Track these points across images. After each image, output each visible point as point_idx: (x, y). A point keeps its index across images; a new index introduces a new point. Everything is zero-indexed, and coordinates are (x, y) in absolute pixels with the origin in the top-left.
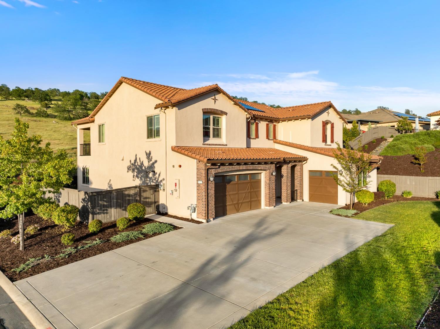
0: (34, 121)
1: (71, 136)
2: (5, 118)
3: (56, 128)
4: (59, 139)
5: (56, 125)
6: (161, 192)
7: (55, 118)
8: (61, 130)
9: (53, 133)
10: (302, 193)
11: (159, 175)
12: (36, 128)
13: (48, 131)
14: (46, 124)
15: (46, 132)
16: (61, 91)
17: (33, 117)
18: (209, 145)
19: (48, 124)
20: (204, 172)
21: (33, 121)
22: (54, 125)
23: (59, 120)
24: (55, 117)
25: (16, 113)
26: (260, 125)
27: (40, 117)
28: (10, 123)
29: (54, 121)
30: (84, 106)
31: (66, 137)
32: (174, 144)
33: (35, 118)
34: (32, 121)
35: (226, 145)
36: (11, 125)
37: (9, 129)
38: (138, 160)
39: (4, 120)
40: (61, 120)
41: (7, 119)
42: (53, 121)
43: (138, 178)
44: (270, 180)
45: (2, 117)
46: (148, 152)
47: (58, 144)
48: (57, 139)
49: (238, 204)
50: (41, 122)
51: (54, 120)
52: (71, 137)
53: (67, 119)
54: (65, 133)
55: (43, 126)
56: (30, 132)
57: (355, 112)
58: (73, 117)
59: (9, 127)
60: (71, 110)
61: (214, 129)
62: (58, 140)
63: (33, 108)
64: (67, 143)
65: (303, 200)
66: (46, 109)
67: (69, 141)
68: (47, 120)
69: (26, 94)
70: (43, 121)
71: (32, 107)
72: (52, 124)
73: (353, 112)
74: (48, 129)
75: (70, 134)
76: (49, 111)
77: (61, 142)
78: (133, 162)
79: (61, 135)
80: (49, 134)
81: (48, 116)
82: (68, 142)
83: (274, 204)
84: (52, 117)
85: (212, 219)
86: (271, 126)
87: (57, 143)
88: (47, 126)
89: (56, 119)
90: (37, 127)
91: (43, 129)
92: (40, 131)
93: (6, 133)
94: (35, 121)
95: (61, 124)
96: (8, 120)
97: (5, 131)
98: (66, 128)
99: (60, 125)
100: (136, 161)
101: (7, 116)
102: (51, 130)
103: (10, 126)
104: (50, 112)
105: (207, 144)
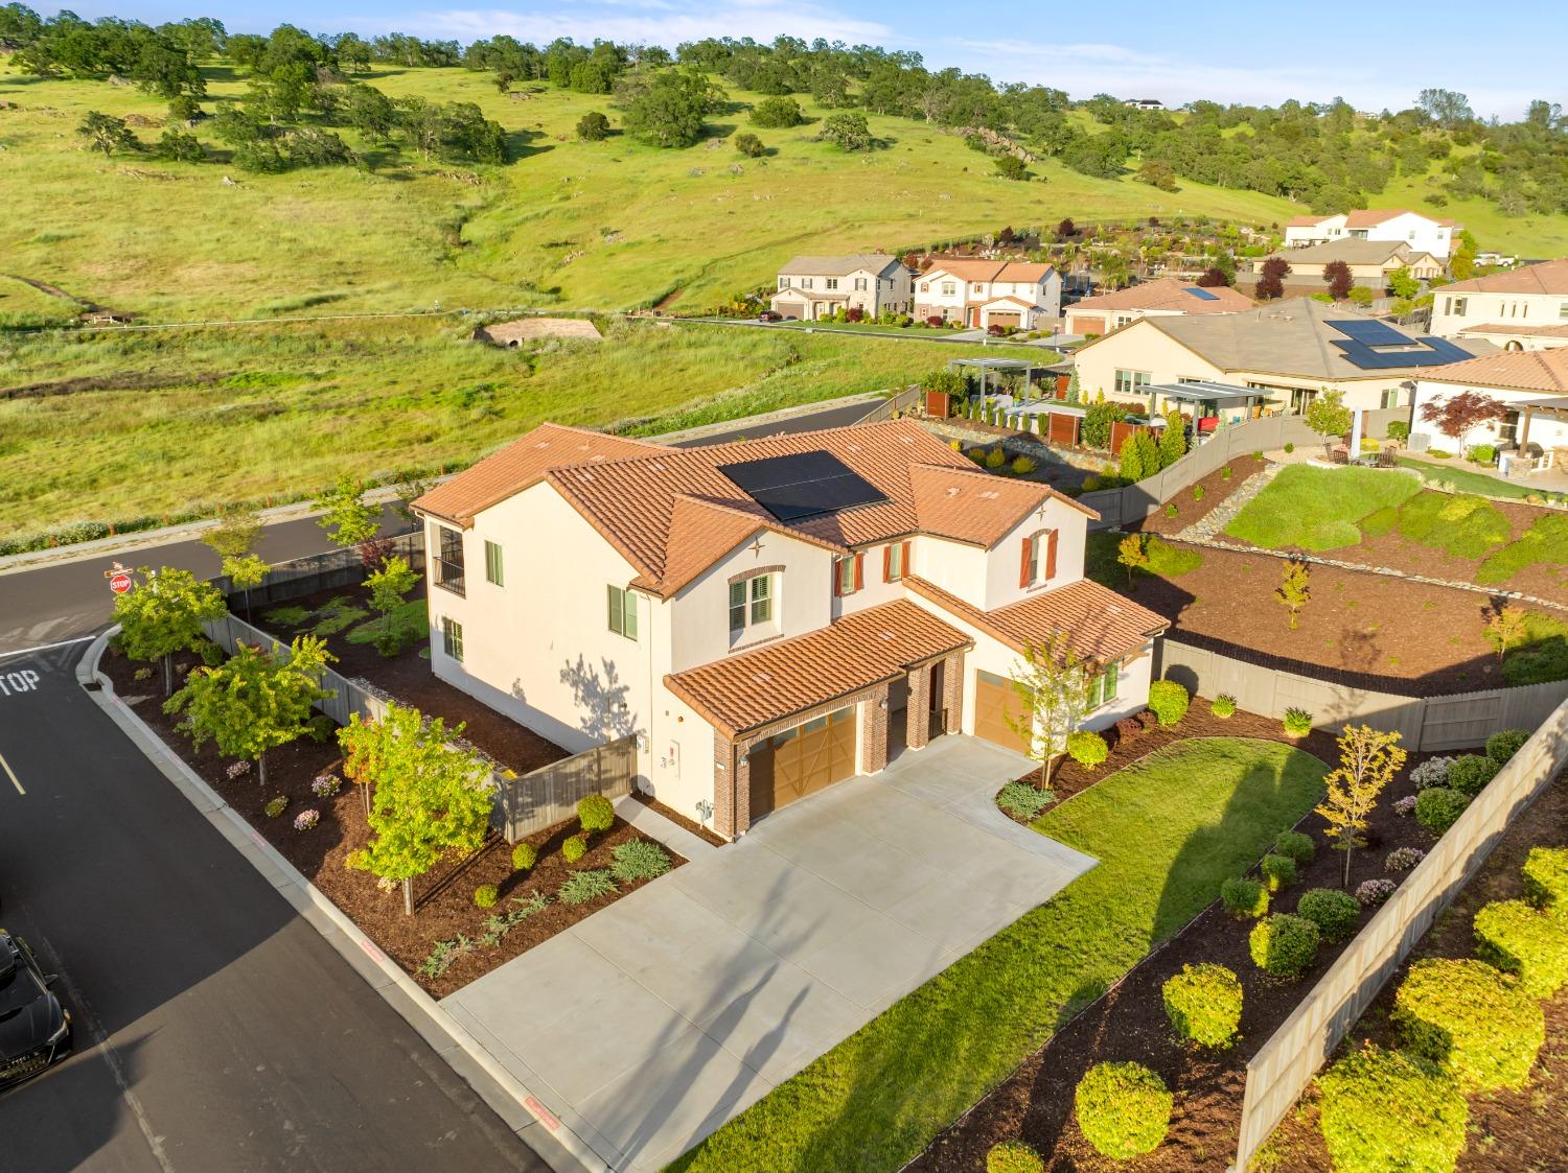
0: (157, 179)
1: (290, 241)
2: (56, 169)
3: (234, 207)
4: (254, 259)
5: (234, 195)
6: (640, 752)
7: (227, 162)
8: (255, 219)
9: (231, 232)
10: (958, 715)
11: (635, 718)
12: (171, 209)
13: (210, 220)
14: (200, 192)
15: (207, 227)
16: (231, 32)
17: (150, 159)
18: (744, 648)
19: (207, 191)
20: (728, 751)
21: (154, 176)
22: (227, 196)
23: (242, 173)
24: (225, 158)
25: (93, 149)
26: (866, 559)
27: (176, 159)
28: (77, 191)
29: (226, 179)
30: (323, 107)
31: (276, 248)
32: (669, 671)
33: (157, 167)
34: (151, 179)
35: (783, 636)
36: (81, 197)
37: (80, 214)
38: (586, 667)
39: (55, 179)
40: (249, 169)
41: (65, 171)
42: (222, 176)
43: (587, 705)
44: (874, 718)
45: (46, 163)
46: (608, 661)
47: (254, 281)
48: (247, 256)
49: (801, 780)
50: (183, 183)
51: (226, 173)
52: (294, 246)
53: (269, 169)
54: (270, 228)
55: (191, 201)
56: (154, 228)
57: (1331, 110)
58: (292, 159)
59: (80, 208)
60: (278, 129)
61: (754, 606)
62: (253, 263)
63: (145, 121)
64: (285, 277)
65: (960, 732)
66: (192, 124)
67: (290, 267)
68: (202, 174)
69: (107, 53)
70: (187, 178)
71: (140, 116)
72: (221, 191)
73: (1323, 109)
74: (209, 212)
75: (288, 234)
76: (205, 135)
77: (265, 271)
78: (574, 666)
79: (259, 239)
80: (218, 234)
81: (201, 155)
82: (286, 272)
83: (884, 764)
84: (218, 161)
85: (743, 833)
86: (898, 547)
87: (250, 275)
88: (206, 201)
89: (229, 170)
90: (172, 205)
91: (194, 213)
92: (185, 222)
93: (73, 237)
94: (162, 178)
95: (252, 187)
96: (69, 177)
97: (68, 226)
98: (270, 205)
99: (249, 195)
100: (580, 665)
101: (61, 157)
102: (223, 216)
103: (80, 204)
104: (207, 135)
105: (739, 649)
